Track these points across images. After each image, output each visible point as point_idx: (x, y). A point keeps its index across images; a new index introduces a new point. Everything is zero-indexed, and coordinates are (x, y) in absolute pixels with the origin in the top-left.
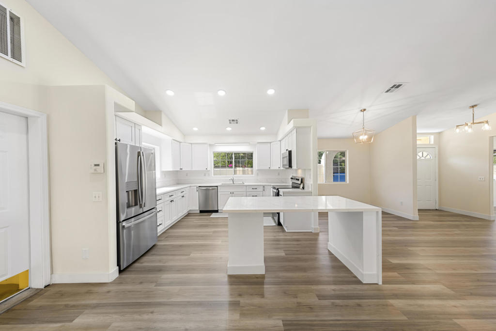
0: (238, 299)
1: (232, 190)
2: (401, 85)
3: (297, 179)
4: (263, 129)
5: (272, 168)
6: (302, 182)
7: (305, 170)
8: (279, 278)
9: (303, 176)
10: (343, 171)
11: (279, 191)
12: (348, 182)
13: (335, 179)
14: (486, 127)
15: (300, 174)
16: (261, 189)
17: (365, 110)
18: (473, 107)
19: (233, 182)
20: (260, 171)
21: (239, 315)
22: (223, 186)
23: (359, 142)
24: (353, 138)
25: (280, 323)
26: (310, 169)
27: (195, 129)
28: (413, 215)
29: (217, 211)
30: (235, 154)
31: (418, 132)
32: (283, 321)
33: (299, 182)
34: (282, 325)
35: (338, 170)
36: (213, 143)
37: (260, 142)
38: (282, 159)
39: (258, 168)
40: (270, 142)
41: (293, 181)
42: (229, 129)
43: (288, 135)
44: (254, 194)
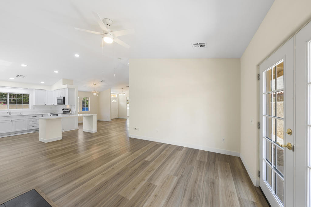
3: (67, 110)
4: (42, 82)
5: (47, 104)
6: (70, 111)
7: (72, 105)
9: (71, 108)
10: (87, 106)
12: (90, 111)
13: (83, 109)
14: (124, 95)
15: (68, 107)
16: (39, 116)
17: (95, 84)
18: (122, 89)
19: (10, 114)
20: (36, 106)
23: (93, 95)
24: (91, 93)
26: (74, 105)
28: (109, 120)
31: (111, 93)
33: (69, 111)
35: (85, 106)
37: (36, 89)
38: (57, 100)
39: (35, 105)
40: (46, 90)
41: (64, 111)
42: (12, 79)
43: (61, 89)
44: (35, 119)
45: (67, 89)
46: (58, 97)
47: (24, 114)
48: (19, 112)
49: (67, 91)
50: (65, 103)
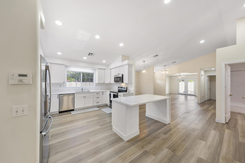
0: (144, 150)
1: (84, 95)
2: (158, 55)
3: (124, 88)
4: (104, 61)
5: (105, 83)
6: (127, 89)
8: (146, 133)
11: (118, 94)
16: (101, 94)
17: (144, 61)
18: (165, 66)
19: (82, 91)
20: (98, 84)
21: (153, 156)
22: (78, 93)
25: (167, 150)
26: (132, 83)
27: (59, 53)
29: (73, 110)
30: (83, 73)
32: (167, 148)
34: (169, 150)
36: (69, 65)
37: (99, 69)
38: (115, 78)
39: (97, 82)
40: (105, 69)
41: (120, 89)
42: (85, 58)
43: (119, 67)
44: (98, 96)
45: (127, 65)
46: (115, 75)
47: (91, 91)
48: (87, 89)
49: (126, 67)
50: (124, 81)
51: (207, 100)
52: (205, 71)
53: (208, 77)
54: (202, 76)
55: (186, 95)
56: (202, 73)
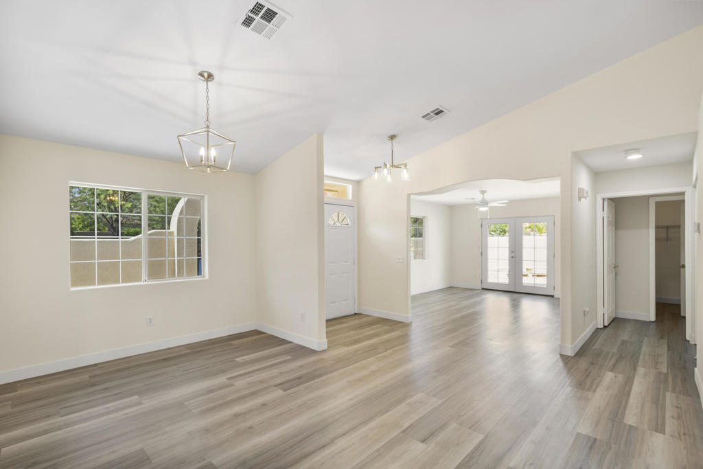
12: (206, 276)
18: (392, 137)
28: (318, 340)
51: (605, 327)
52: (597, 175)
53: (606, 203)
54: (580, 199)
55: (516, 293)
56: (584, 181)
